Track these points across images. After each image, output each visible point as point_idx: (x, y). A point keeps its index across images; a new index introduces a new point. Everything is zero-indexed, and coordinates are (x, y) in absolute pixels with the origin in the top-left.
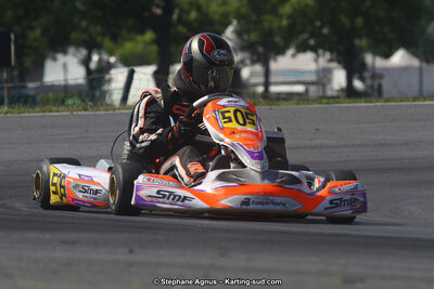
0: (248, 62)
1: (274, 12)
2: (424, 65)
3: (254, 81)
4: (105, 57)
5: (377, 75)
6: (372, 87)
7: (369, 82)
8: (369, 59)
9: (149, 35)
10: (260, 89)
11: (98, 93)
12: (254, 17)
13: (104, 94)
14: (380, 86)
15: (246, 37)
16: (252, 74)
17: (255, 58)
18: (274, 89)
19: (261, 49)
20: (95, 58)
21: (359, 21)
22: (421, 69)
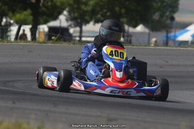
0: (73, 26)
1: (86, 4)
2: (151, 32)
3: (75, 35)
4: (9, 20)
5: (130, 35)
6: (127, 40)
7: (126, 38)
8: (126, 27)
9: (29, 11)
10: (78, 39)
11: (4, 36)
12: (76, 6)
13: (7, 37)
14: (131, 40)
15: (72, 15)
16: (74, 32)
17: (76, 24)
18: (84, 39)
19: (79, 21)
20: (4, 20)
21: (123, 11)
22: (149, 34)
